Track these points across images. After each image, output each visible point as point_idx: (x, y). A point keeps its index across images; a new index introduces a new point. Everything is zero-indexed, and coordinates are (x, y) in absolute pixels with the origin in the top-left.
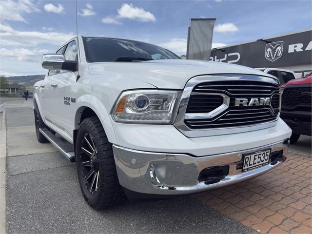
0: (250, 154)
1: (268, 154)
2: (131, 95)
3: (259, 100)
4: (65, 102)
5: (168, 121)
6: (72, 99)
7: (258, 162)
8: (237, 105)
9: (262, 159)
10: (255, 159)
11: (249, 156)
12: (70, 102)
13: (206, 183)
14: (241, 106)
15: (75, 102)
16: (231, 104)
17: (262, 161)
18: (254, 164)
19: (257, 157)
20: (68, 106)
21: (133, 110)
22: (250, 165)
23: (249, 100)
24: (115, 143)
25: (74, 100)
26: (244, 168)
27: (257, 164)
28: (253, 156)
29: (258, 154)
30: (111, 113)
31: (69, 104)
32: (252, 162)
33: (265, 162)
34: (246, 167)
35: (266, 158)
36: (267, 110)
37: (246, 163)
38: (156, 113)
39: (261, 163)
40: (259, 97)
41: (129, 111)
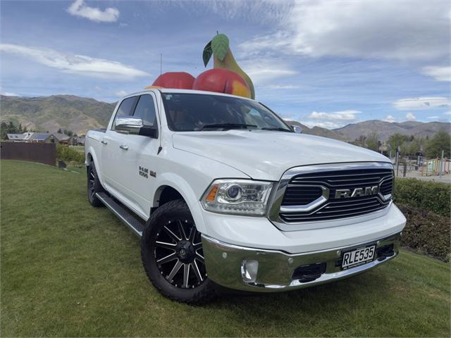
0: (350, 251)
1: (373, 250)
2: (223, 184)
3: (364, 189)
4: (140, 172)
5: (262, 213)
6: (151, 172)
7: (360, 259)
8: (338, 197)
9: (365, 255)
10: (356, 256)
11: (349, 253)
12: (149, 174)
13: (301, 282)
14: (343, 198)
15: (155, 176)
16: (330, 196)
17: (365, 258)
18: (355, 261)
19: (358, 254)
20: (145, 178)
21: (225, 199)
22: (350, 262)
23: (352, 191)
24: (204, 233)
25: (153, 174)
26: (343, 266)
27: (359, 261)
28: (354, 253)
29: (360, 251)
30: (200, 200)
31: (146, 176)
32: (352, 260)
33: (369, 258)
34: (346, 265)
35: (370, 254)
36: (376, 199)
37: (346, 260)
38: (249, 203)
39: (364, 260)
40: (363, 187)
41: (220, 200)
